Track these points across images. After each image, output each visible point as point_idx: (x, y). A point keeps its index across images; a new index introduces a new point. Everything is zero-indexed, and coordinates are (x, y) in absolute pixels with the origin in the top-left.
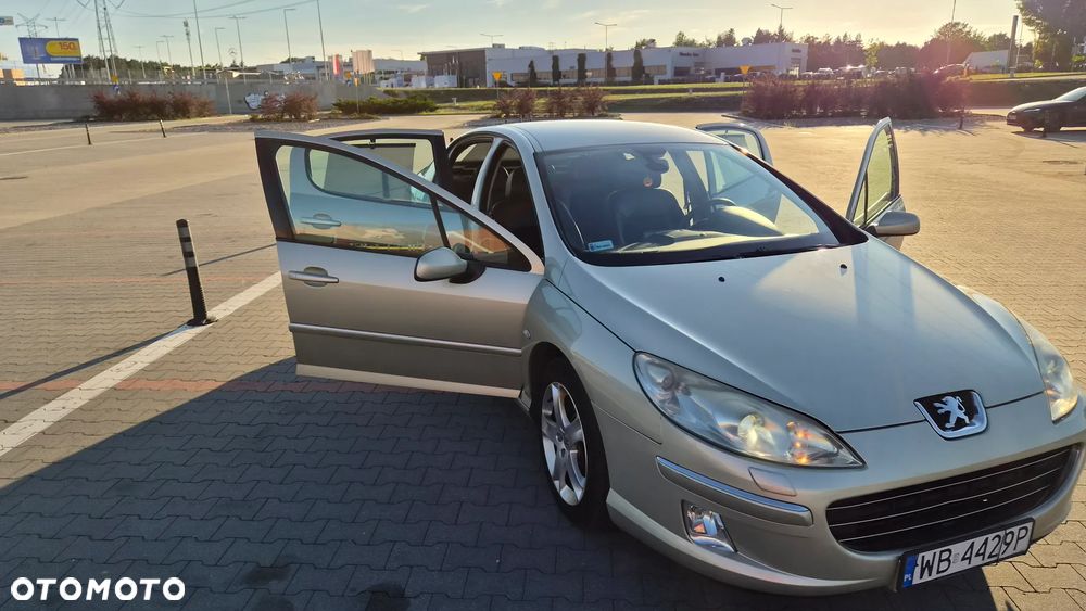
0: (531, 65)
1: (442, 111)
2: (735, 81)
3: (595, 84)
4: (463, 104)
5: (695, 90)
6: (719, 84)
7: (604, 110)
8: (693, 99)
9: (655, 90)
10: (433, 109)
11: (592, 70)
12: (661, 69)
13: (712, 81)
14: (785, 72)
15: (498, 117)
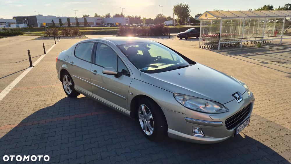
0: (52, 21)
1: (26, 35)
2: (113, 27)
3: (74, 27)
4: (32, 33)
5: (104, 29)
6: (109, 27)
7: (80, 34)
8: (104, 31)
9: (92, 29)
10: (22, 34)
11: (72, 23)
12: (92, 23)
13: (107, 27)
14: (124, 25)
15: (47, 36)
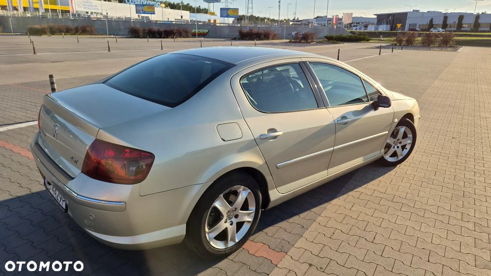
0: (431, 21)
3: (451, 31)
4: (385, 39)
7: (453, 44)
10: (368, 40)
